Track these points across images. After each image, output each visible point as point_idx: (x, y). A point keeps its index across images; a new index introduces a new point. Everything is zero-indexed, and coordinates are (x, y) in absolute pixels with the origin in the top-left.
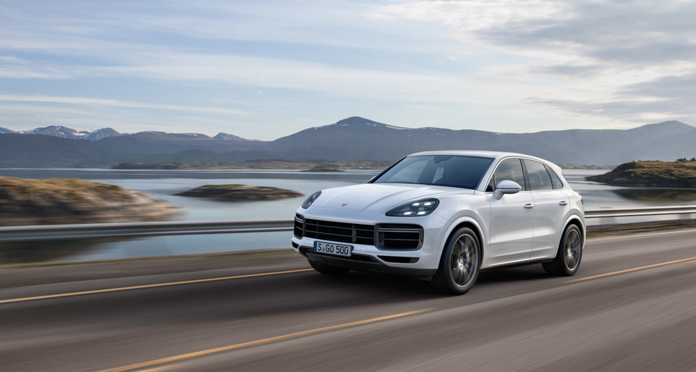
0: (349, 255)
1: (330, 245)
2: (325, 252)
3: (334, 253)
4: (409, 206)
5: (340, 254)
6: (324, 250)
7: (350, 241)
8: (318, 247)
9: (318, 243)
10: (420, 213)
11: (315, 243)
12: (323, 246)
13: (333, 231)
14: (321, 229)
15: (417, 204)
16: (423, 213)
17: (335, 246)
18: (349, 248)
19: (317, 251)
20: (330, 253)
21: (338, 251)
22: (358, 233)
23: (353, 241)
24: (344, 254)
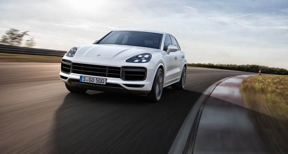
0: (105, 83)
1: (92, 78)
2: (88, 82)
3: (95, 82)
4: (137, 57)
5: (98, 83)
6: (87, 81)
7: (105, 76)
8: (83, 79)
9: (83, 77)
10: (143, 61)
11: (81, 77)
12: (87, 79)
13: (92, 70)
14: (84, 69)
15: (140, 56)
16: (145, 61)
17: (95, 79)
18: (105, 80)
19: (83, 81)
20: (92, 82)
21: (97, 81)
22: (109, 71)
23: (106, 76)
24: (101, 83)
